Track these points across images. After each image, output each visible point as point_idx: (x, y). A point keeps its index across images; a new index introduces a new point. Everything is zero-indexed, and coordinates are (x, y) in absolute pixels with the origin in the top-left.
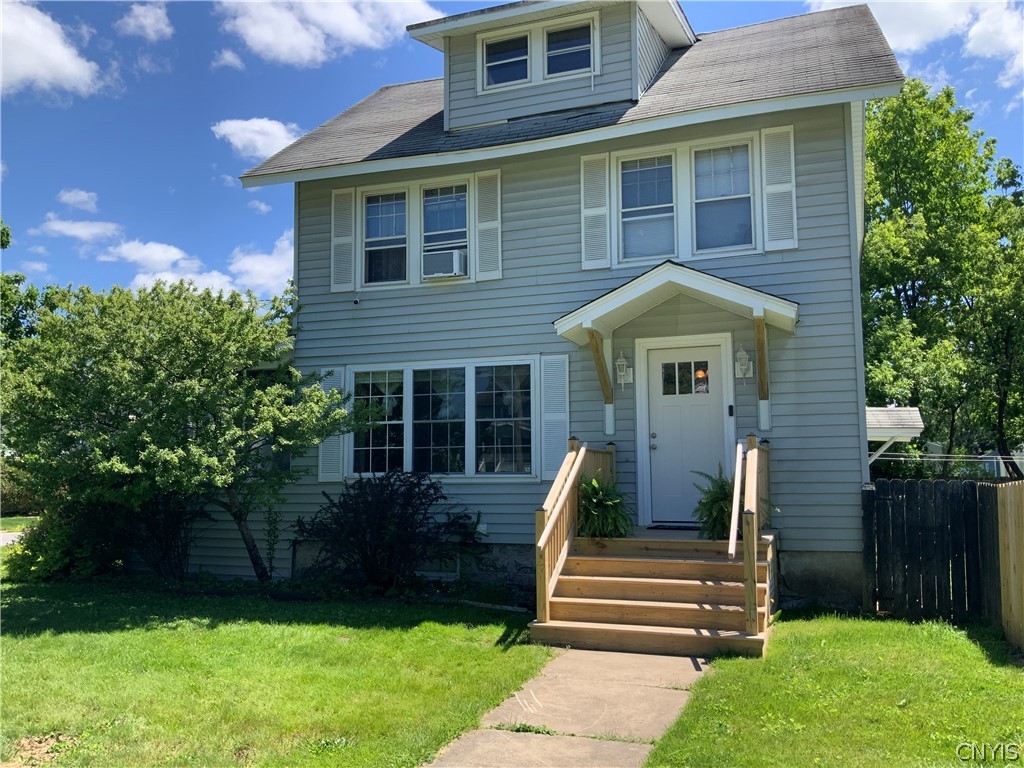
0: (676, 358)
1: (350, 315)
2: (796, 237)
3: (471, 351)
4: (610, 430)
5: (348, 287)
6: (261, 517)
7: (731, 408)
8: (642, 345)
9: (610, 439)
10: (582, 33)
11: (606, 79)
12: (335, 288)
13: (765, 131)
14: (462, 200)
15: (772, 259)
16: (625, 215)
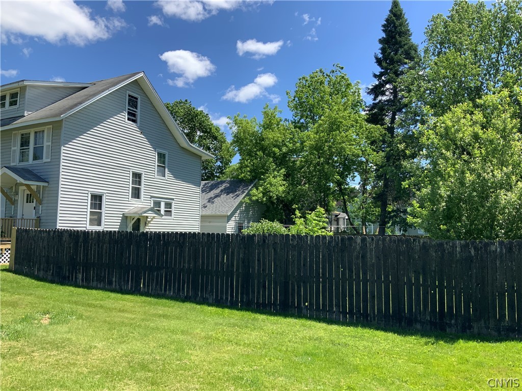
2: (50, 158)
4: (13, 213)
7: (35, 207)
8: (21, 188)
9: (12, 216)
10: (15, 95)
11: (20, 109)
13: (47, 127)
15: (46, 164)
16: (21, 149)
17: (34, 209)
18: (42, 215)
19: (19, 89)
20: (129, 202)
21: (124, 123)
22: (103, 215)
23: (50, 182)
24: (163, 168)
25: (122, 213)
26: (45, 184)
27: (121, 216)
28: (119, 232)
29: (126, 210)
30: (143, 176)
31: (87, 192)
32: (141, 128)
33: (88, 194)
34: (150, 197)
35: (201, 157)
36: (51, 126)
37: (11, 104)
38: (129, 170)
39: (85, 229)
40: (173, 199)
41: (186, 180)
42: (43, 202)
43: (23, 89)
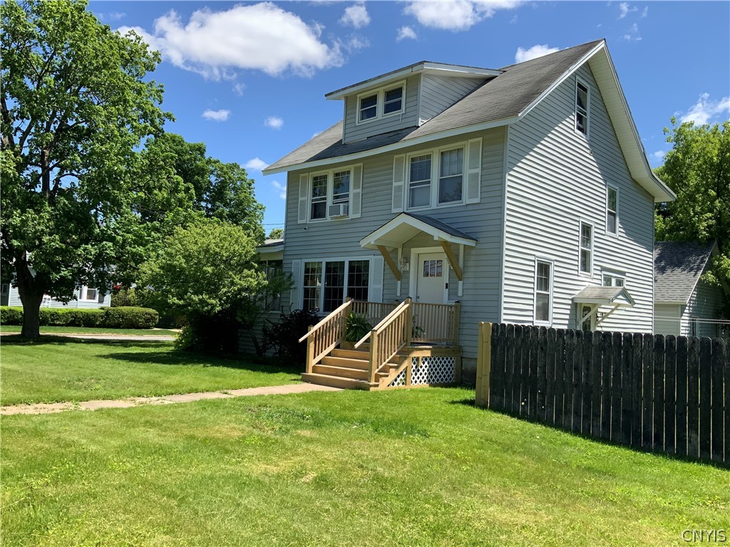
0: (429, 258)
1: (304, 235)
2: (479, 196)
3: (348, 253)
4: (398, 294)
5: (304, 221)
6: (261, 328)
7: (447, 284)
8: (414, 251)
9: (396, 298)
10: (398, 92)
11: (407, 115)
12: (299, 222)
13: (470, 141)
14: (348, 178)
15: (469, 208)
16: (411, 185)
17: (447, 288)
18: (465, 298)
19: (405, 82)
20: (579, 278)
21: (572, 132)
22: (551, 300)
23: (481, 240)
24: (613, 217)
25: (570, 297)
26: (471, 243)
27: (570, 302)
28: (567, 330)
29: (577, 293)
30: (593, 230)
31: (533, 258)
32: (592, 144)
33: (534, 261)
34: (599, 268)
35: (654, 198)
36: (481, 139)
37: (388, 109)
38: (577, 219)
39: (531, 324)
40: (623, 273)
41: (640, 240)
42: (466, 275)
43: (414, 80)
